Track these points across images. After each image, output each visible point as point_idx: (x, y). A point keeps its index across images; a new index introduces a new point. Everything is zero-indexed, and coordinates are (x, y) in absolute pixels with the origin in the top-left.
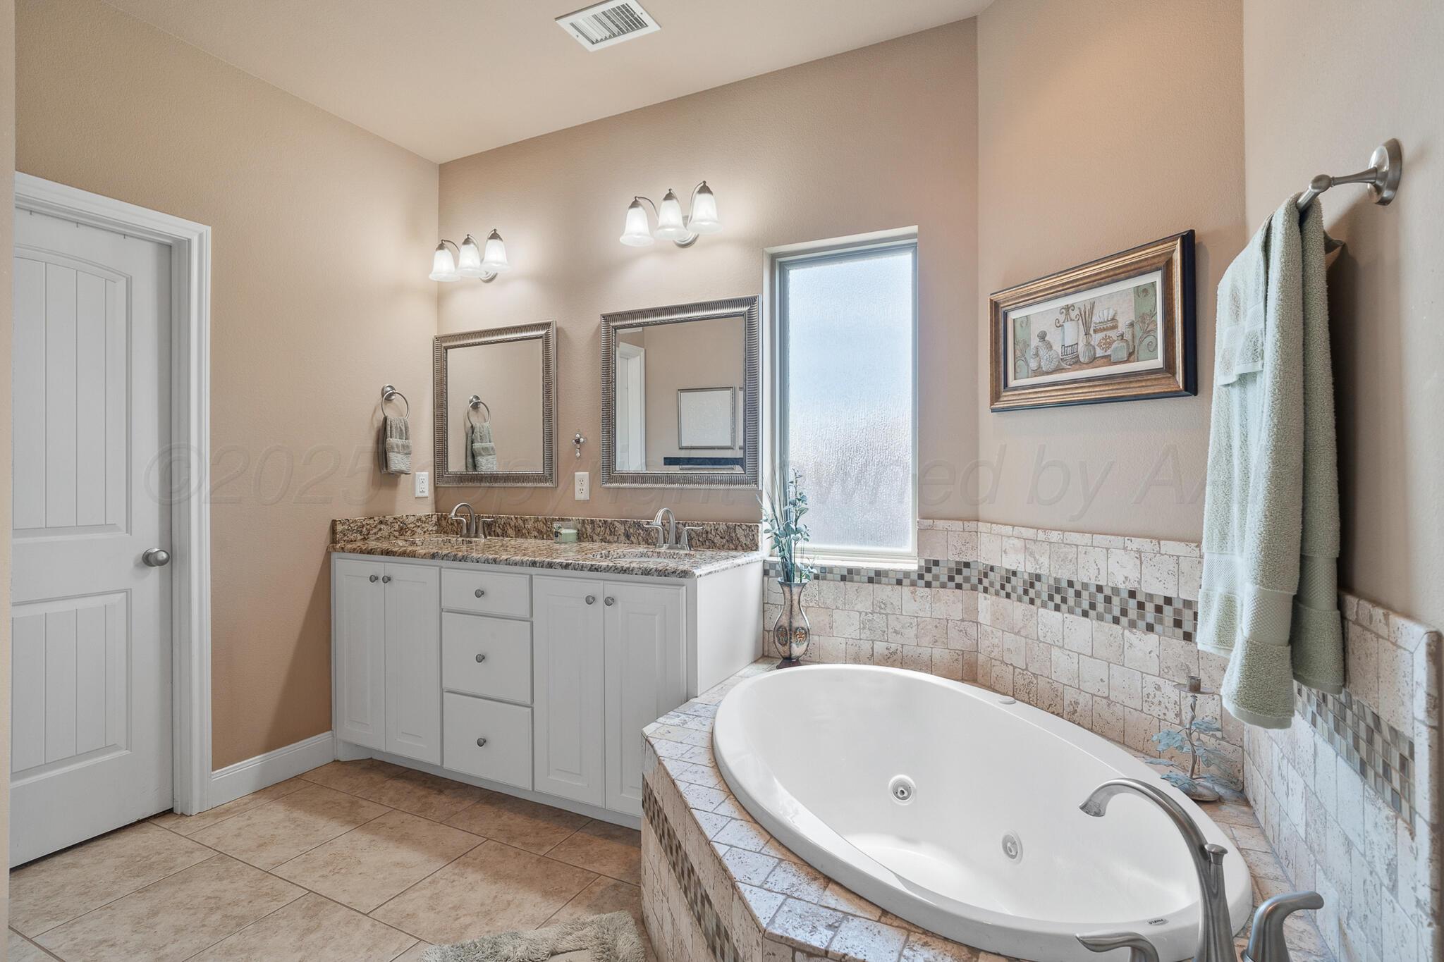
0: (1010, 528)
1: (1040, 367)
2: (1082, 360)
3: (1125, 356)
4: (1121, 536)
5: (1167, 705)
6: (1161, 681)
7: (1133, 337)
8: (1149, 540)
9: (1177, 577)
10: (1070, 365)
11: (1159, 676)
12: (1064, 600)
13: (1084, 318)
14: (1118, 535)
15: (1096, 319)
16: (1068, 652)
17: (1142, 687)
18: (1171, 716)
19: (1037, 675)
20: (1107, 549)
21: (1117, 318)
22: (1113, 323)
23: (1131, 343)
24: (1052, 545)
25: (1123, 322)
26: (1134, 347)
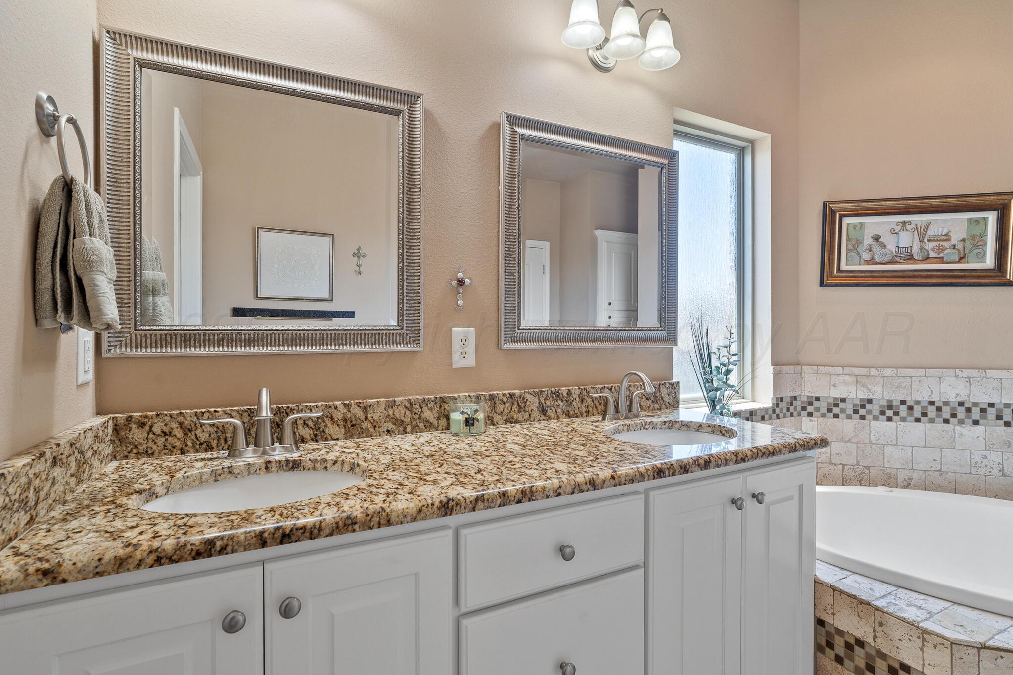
0: (841, 369)
1: (873, 258)
2: (916, 257)
3: (957, 258)
4: (952, 369)
5: (992, 466)
6: (987, 453)
7: (964, 248)
8: (977, 371)
9: (1000, 390)
10: (904, 260)
11: (985, 450)
12: (896, 413)
13: (919, 230)
14: (950, 368)
15: (931, 232)
16: (901, 447)
17: (971, 459)
18: (995, 472)
19: (869, 467)
20: (940, 378)
21: (950, 234)
22: (947, 237)
23: (962, 251)
24: (885, 378)
25: (955, 239)
26: (965, 254)
